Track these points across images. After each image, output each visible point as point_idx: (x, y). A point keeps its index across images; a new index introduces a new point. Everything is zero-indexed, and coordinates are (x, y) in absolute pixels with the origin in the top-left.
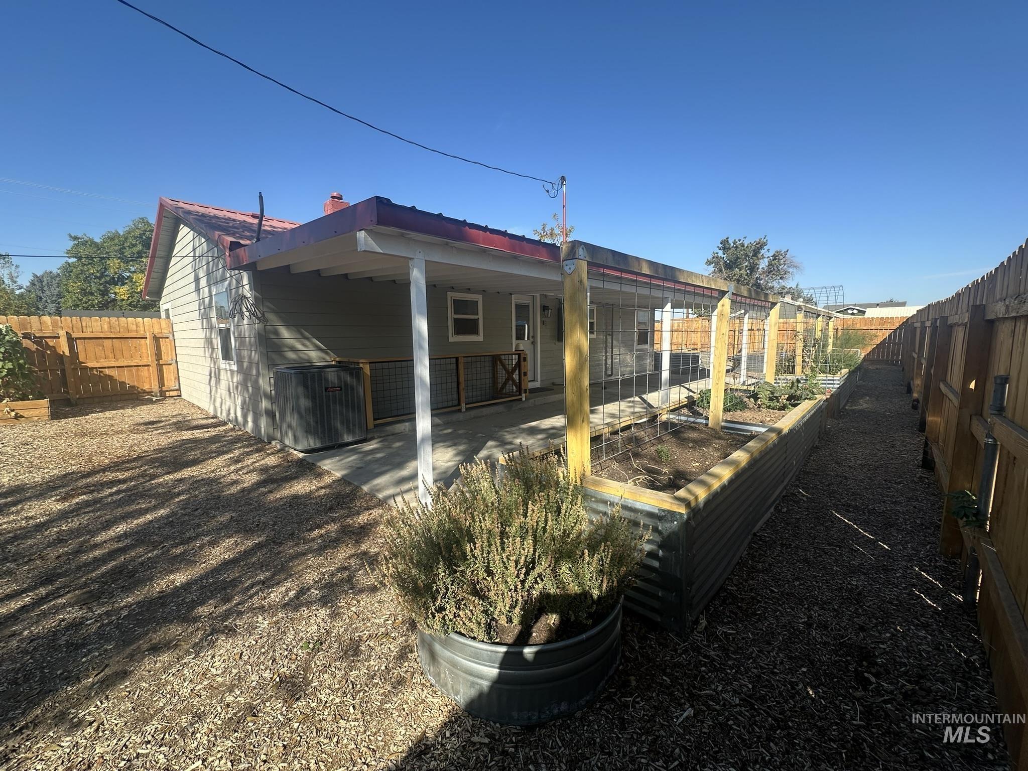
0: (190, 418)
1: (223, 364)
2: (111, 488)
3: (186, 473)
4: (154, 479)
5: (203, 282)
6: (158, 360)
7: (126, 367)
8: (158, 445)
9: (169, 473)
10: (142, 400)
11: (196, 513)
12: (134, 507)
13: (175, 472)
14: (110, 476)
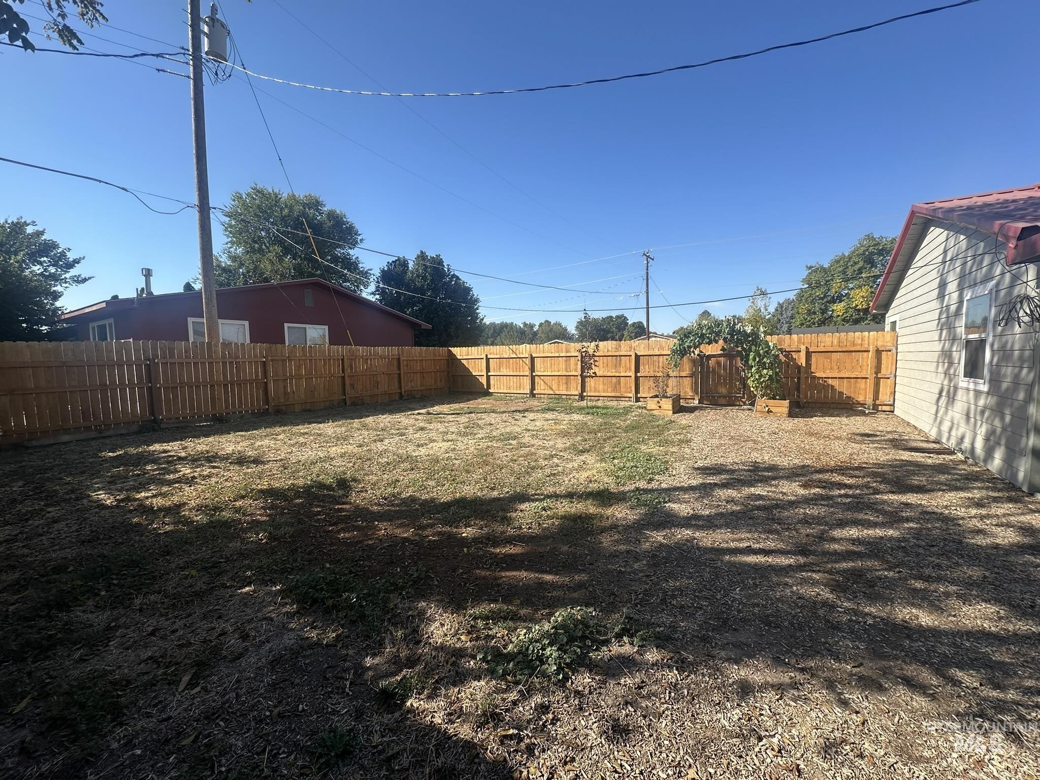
0: (907, 438)
1: (963, 382)
2: (840, 490)
3: (912, 498)
4: (878, 494)
5: (952, 287)
6: (876, 373)
7: (847, 378)
8: (876, 459)
9: (893, 492)
10: (856, 411)
11: (933, 549)
12: (861, 516)
13: (900, 493)
14: (837, 478)
